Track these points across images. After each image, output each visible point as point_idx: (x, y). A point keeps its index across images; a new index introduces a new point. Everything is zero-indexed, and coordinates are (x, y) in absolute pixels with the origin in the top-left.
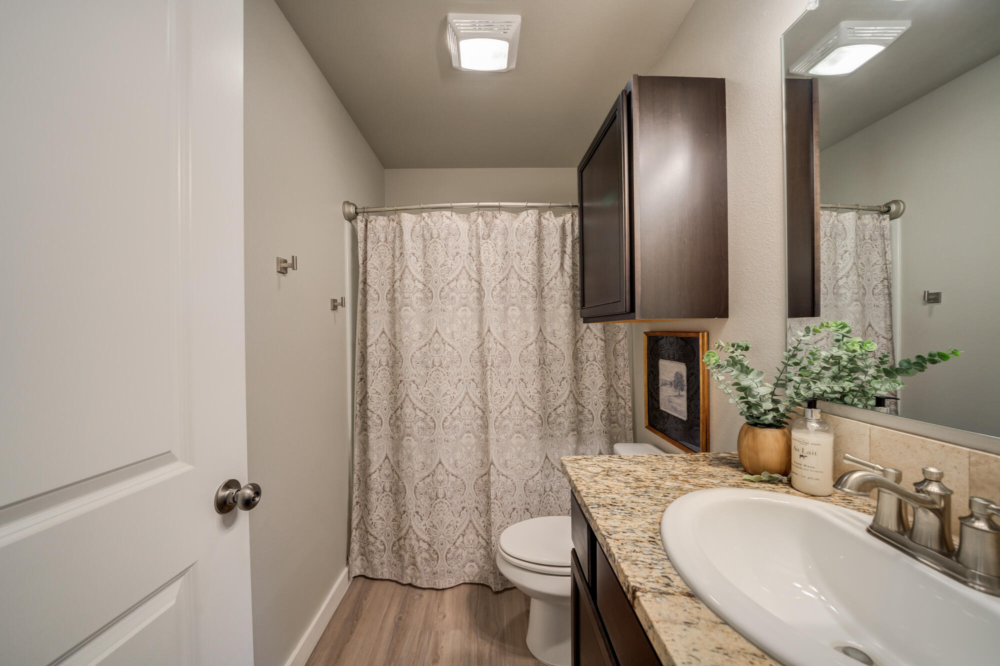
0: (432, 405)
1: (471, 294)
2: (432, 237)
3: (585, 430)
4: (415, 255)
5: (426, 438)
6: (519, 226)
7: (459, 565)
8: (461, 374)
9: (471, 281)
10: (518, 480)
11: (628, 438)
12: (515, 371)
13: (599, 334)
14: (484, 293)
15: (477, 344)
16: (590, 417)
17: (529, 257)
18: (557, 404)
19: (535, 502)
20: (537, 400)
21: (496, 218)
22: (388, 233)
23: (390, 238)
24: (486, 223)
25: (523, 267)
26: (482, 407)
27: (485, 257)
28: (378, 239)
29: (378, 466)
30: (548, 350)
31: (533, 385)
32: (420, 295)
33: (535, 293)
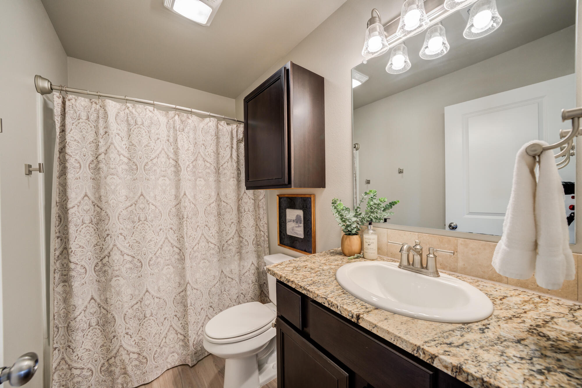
0: (139, 250)
1: (169, 169)
2: (136, 124)
3: (243, 251)
4: (120, 135)
5: (133, 275)
6: (204, 127)
7: (163, 359)
8: (161, 225)
9: (169, 159)
10: (205, 289)
11: (266, 253)
12: (201, 220)
13: (252, 196)
14: (181, 169)
15: (174, 203)
16: (247, 243)
17: (211, 148)
18: (228, 238)
19: (216, 300)
20: (217, 237)
21: (189, 119)
22: (91, 113)
23: (93, 117)
24: (182, 122)
25: (207, 154)
26: (178, 246)
27: (181, 144)
28: (79, 117)
29: (83, 307)
30: (222, 206)
31: (214, 228)
32: (125, 167)
33: (215, 171)
